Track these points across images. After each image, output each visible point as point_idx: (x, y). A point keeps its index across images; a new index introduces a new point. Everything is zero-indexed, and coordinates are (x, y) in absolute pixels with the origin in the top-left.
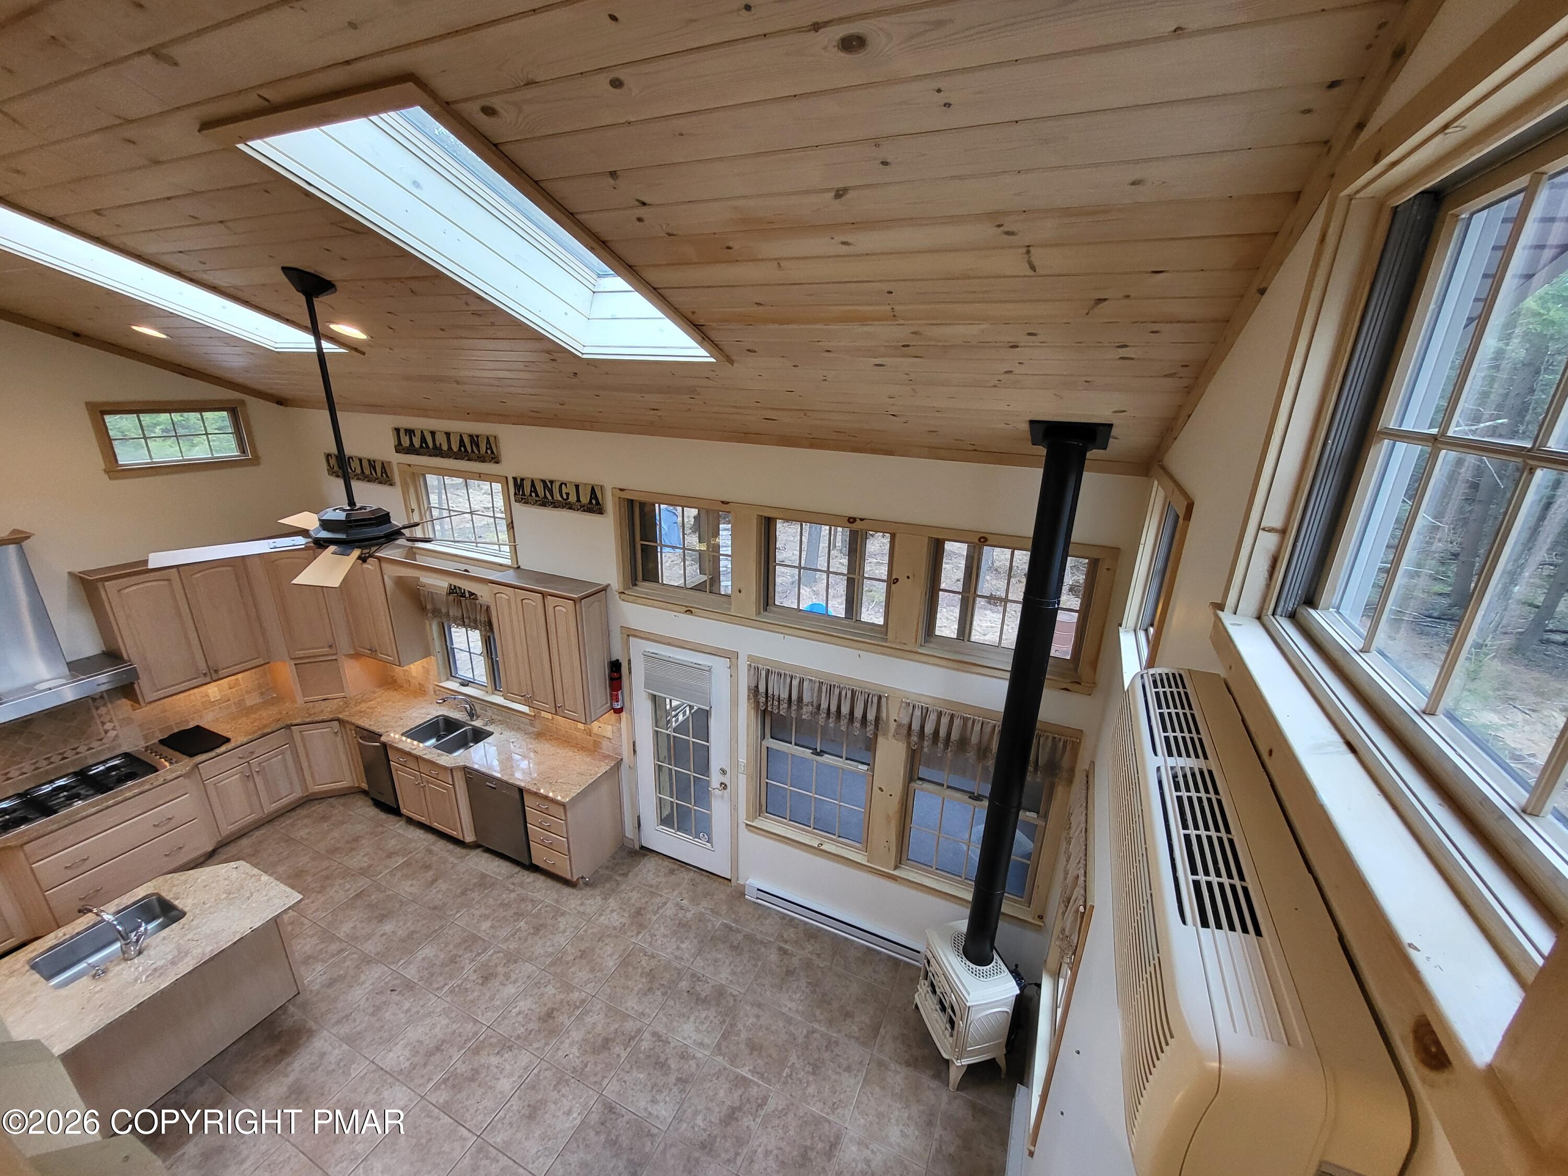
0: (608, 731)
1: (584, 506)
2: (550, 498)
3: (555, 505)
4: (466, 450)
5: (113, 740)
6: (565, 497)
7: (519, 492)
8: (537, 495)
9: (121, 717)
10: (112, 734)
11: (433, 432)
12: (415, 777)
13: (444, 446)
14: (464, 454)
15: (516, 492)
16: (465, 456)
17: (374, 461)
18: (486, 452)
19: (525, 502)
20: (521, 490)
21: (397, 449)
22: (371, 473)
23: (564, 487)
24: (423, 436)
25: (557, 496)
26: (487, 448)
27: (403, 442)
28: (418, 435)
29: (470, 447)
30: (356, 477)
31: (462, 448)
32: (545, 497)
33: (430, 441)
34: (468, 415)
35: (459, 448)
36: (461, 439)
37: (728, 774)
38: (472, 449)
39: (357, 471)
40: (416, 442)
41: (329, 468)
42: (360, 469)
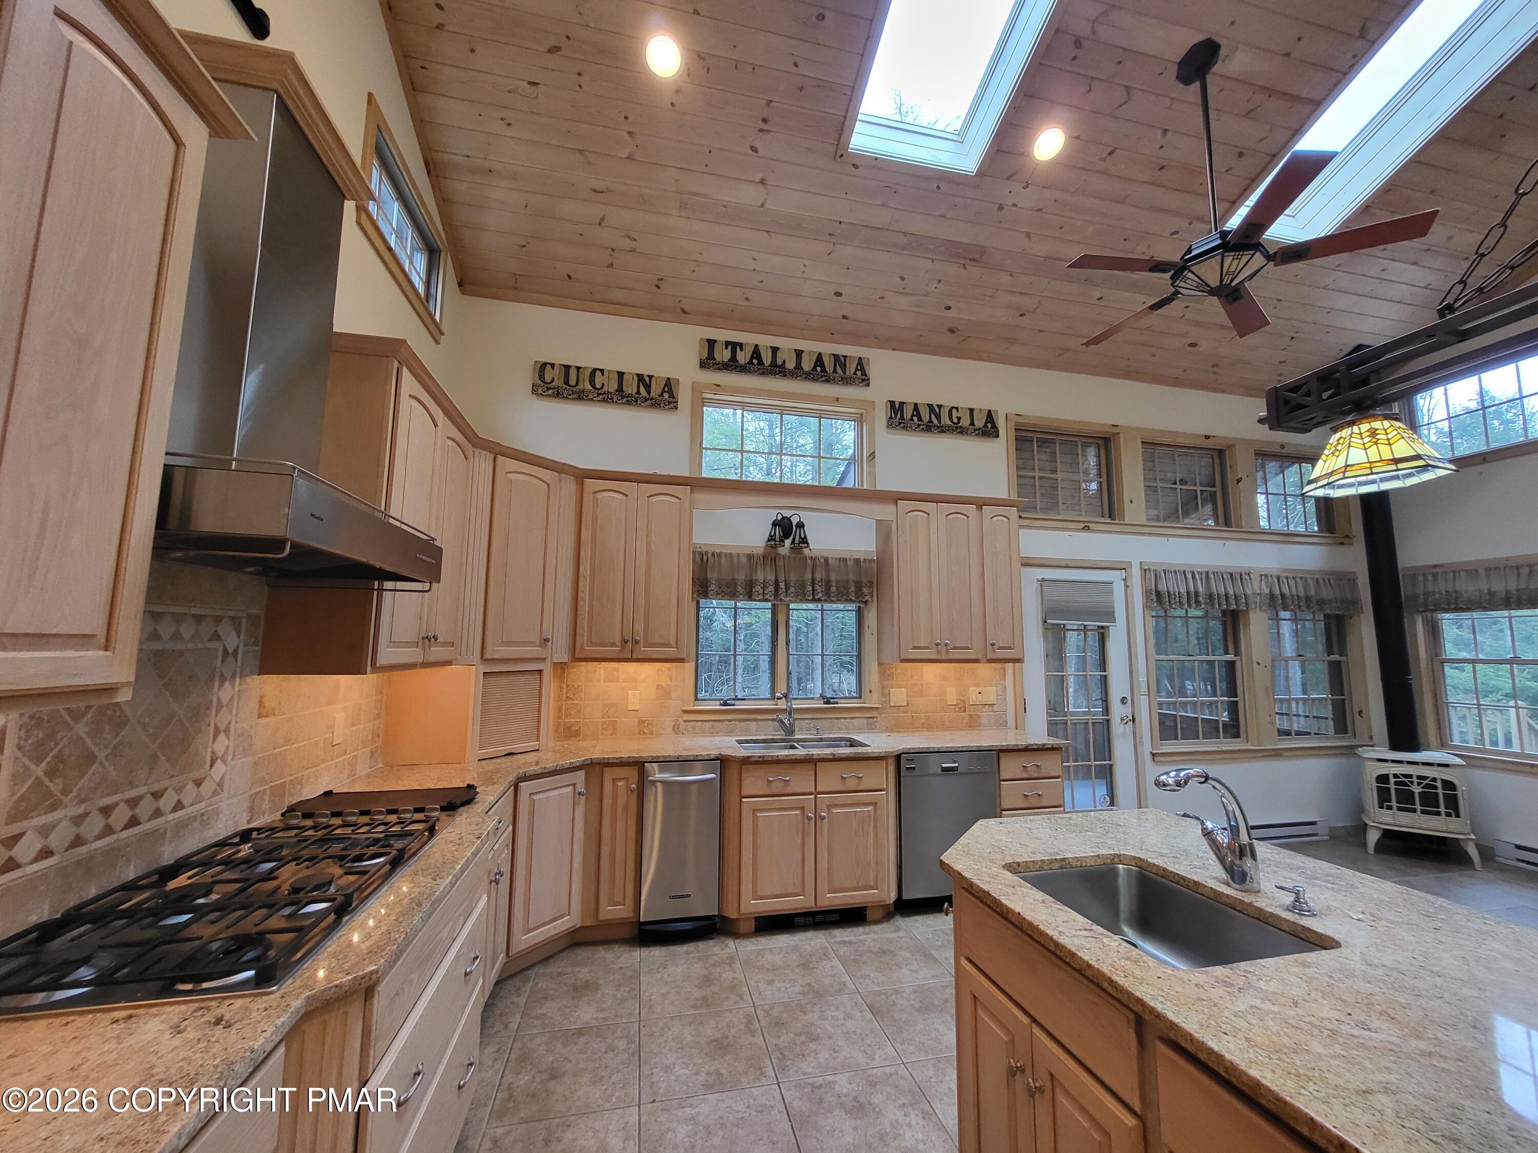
0: (990, 694)
1: (979, 429)
2: (935, 422)
3: (942, 430)
4: (824, 370)
5: (215, 793)
6: (955, 420)
7: (896, 416)
8: (920, 419)
9: (240, 727)
10: (218, 771)
11: (775, 350)
12: (802, 809)
13: (791, 365)
14: (822, 376)
15: (891, 418)
16: (823, 379)
17: (650, 377)
18: (855, 374)
19: (903, 427)
20: (899, 416)
21: (703, 365)
22: (638, 392)
23: (954, 411)
24: (756, 353)
25: (946, 420)
26: (857, 369)
27: (717, 356)
28: (749, 351)
29: (832, 369)
30: (601, 397)
31: (819, 369)
32: (931, 421)
33: (767, 359)
34: (831, 335)
35: (814, 369)
36: (819, 359)
37: (1130, 701)
38: (835, 371)
39: (605, 389)
40: (742, 357)
41: (539, 382)
42: (616, 387)
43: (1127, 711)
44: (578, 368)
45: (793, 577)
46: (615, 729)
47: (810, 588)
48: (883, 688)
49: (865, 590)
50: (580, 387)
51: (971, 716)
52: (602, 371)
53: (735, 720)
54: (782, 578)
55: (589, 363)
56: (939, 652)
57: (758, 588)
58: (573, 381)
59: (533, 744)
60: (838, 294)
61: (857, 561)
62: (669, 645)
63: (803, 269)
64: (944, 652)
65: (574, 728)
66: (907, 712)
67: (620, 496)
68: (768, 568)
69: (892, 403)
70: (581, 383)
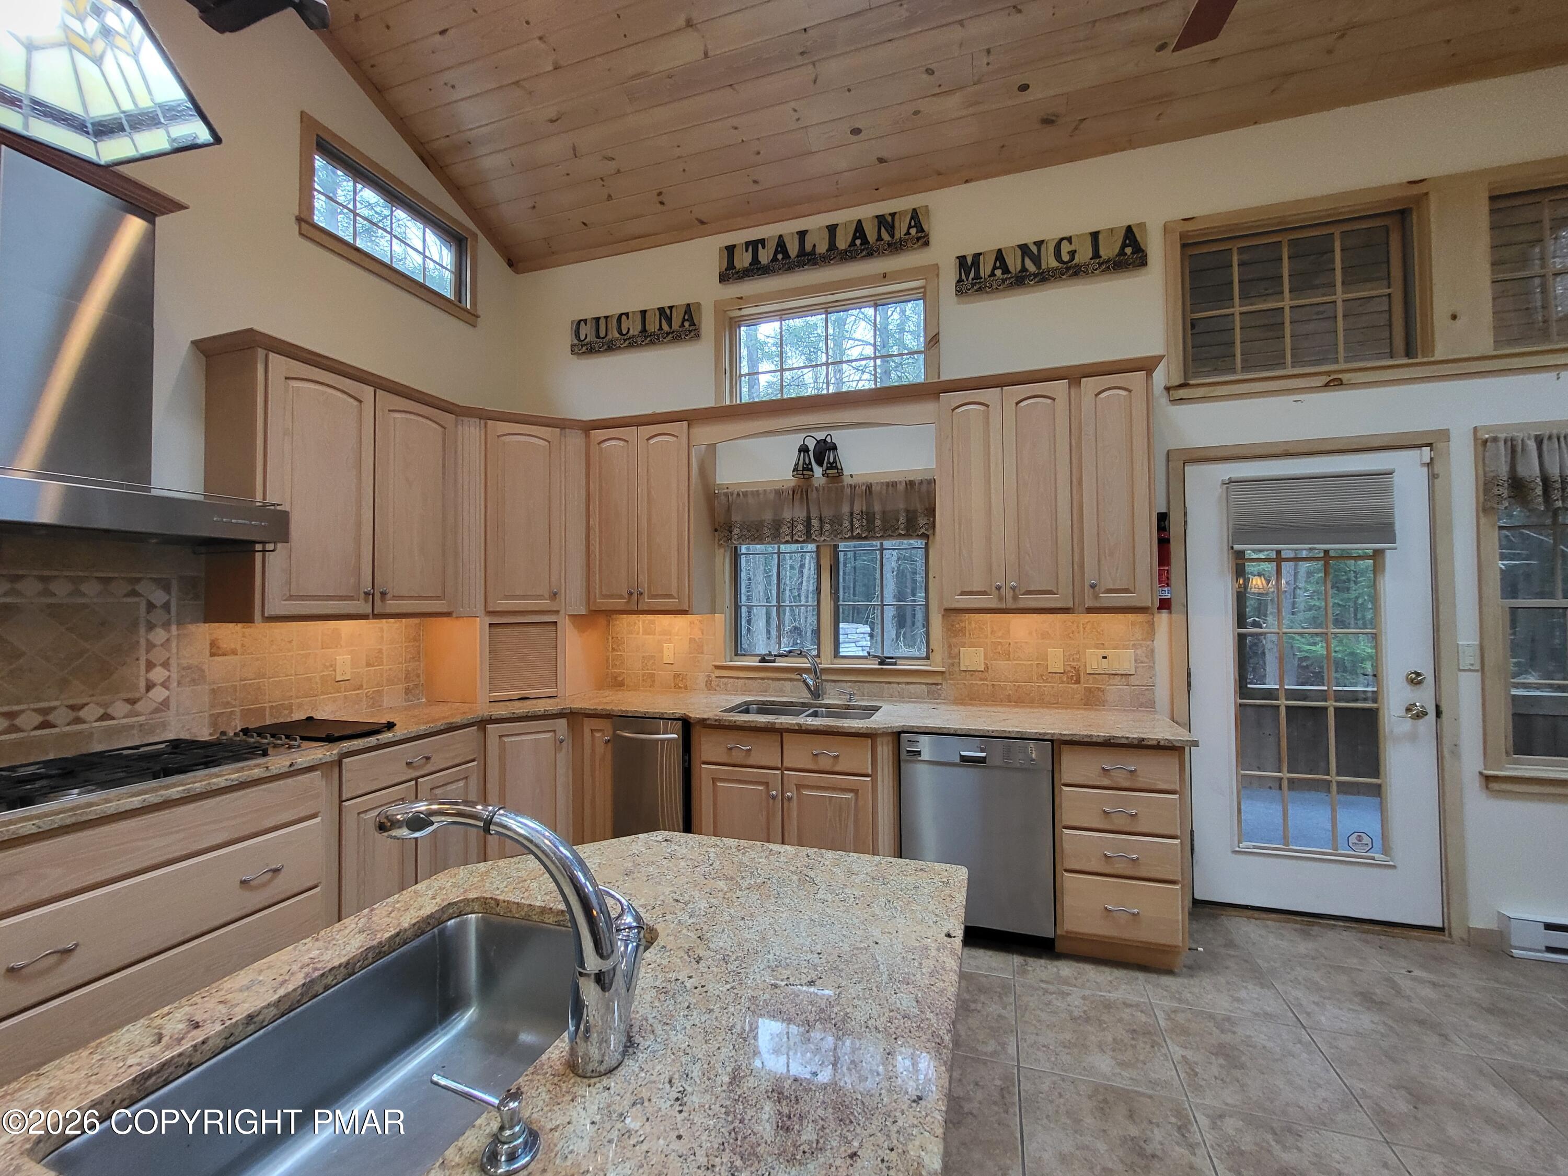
0: (1124, 660)
1: (1108, 261)
2: (1031, 267)
3: (1044, 277)
4: (865, 241)
5: (157, 710)
6: (1066, 258)
7: (967, 276)
8: (1006, 270)
9: (184, 662)
10: (158, 694)
11: (802, 234)
12: (767, 784)
13: (822, 248)
14: (862, 251)
15: (960, 281)
16: (864, 253)
17: (671, 308)
18: (908, 233)
19: (980, 289)
20: (972, 275)
21: (724, 278)
22: (661, 328)
23: (1065, 244)
24: (781, 245)
25: (1050, 261)
26: (910, 227)
27: (738, 264)
28: (772, 246)
29: (875, 236)
30: (627, 342)
31: (858, 242)
32: (1024, 269)
33: (793, 249)
34: (876, 191)
35: (853, 244)
36: (859, 229)
37: (1430, 680)
38: (880, 238)
39: (631, 332)
40: (765, 256)
41: (576, 342)
42: (639, 328)
43: (1424, 697)
44: (606, 318)
45: (828, 513)
46: (654, 681)
47: (846, 524)
48: (950, 646)
49: (922, 521)
50: (610, 337)
51: (1089, 690)
52: (627, 314)
53: (768, 679)
54: (814, 514)
55: (614, 310)
56: (1000, 598)
57: (785, 529)
58: (602, 334)
59: (551, 691)
60: (856, 131)
61: (911, 484)
62: (669, 596)
63: (796, 116)
64: (1009, 599)
65: (620, 679)
66: (986, 680)
67: (621, 443)
68: (797, 503)
69: (962, 260)
70: (610, 333)
